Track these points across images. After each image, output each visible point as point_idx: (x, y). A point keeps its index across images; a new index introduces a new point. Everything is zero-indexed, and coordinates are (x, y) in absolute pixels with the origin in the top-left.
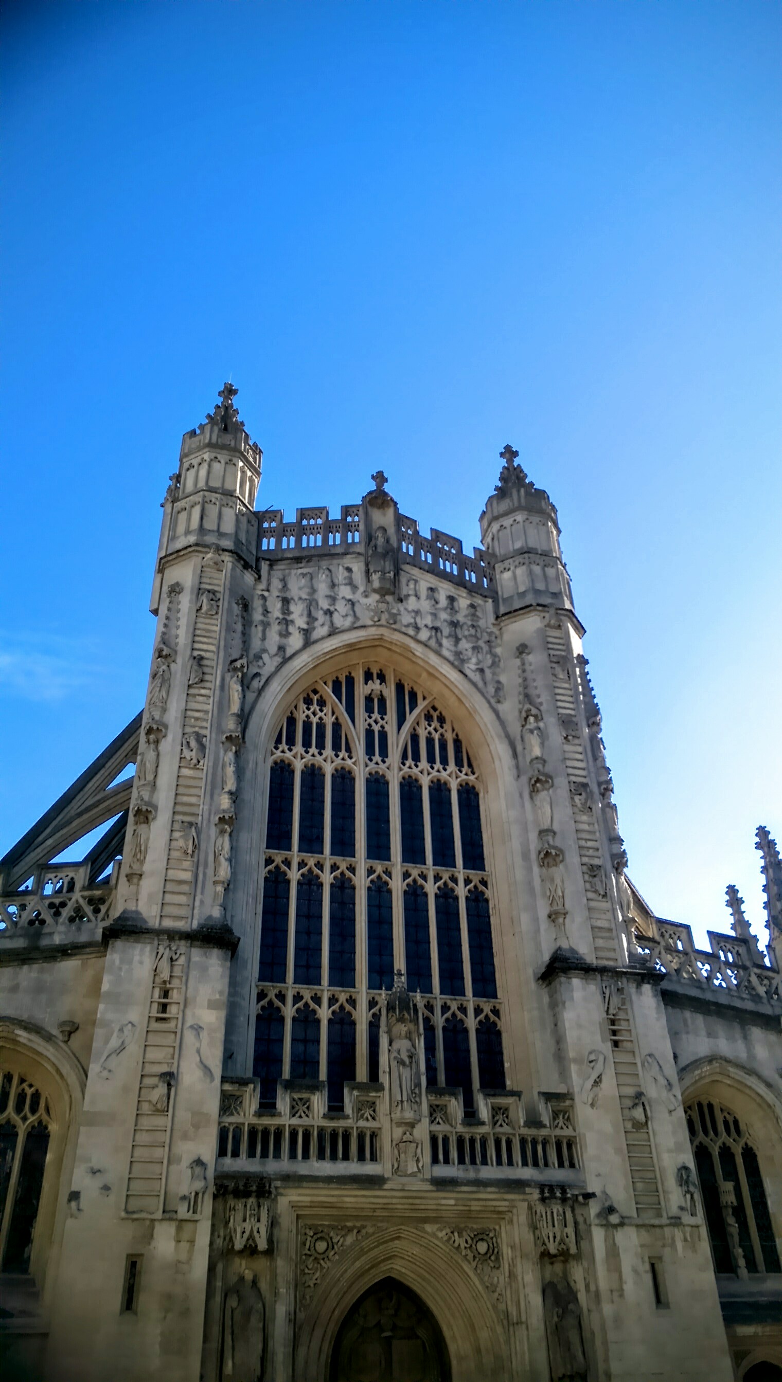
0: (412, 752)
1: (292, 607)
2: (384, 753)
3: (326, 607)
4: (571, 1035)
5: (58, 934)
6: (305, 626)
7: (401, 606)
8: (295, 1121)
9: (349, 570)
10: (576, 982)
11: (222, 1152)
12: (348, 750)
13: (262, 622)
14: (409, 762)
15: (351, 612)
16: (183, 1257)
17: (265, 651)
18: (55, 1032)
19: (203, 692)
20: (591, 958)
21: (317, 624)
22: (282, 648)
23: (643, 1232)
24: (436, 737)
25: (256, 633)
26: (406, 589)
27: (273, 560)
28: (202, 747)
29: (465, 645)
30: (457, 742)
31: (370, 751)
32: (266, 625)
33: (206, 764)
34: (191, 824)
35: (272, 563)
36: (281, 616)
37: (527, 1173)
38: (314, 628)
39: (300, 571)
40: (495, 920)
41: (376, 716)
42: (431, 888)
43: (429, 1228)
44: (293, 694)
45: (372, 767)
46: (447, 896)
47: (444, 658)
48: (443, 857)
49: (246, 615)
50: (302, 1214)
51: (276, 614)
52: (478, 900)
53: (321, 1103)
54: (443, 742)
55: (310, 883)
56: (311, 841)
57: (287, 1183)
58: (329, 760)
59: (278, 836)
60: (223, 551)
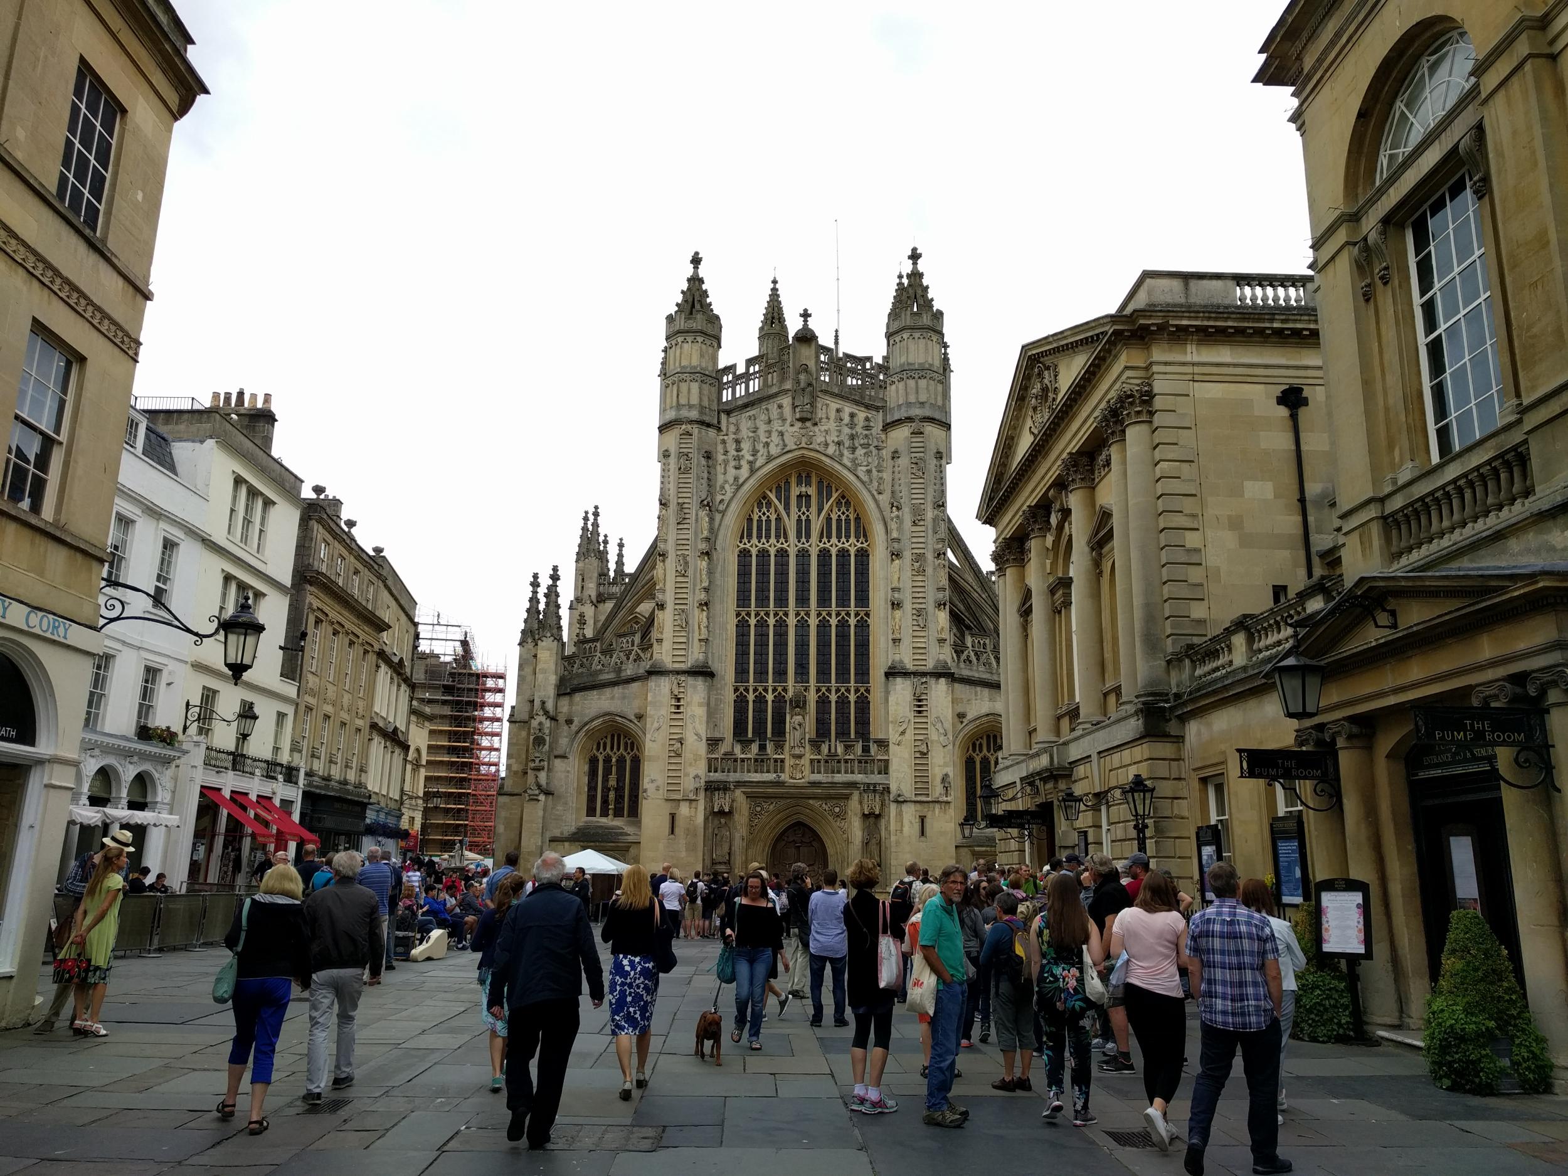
0: (826, 533)
1: (743, 445)
2: (808, 536)
3: (765, 440)
4: (892, 708)
5: (629, 670)
6: (751, 458)
7: (816, 429)
8: (743, 756)
9: (780, 407)
10: (899, 680)
11: (710, 771)
12: (786, 537)
13: (724, 460)
14: (825, 539)
15: (781, 442)
16: (692, 814)
17: (726, 482)
18: (632, 718)
19: (686, 526)
20: (910, 666)
21: (759, 454)
22: (736, 479)
23: (918, 805)
24: (843, 517)
25: (720, 469)
26: (820, 414)
27: (729, 410)
28: (686, 563)
29: (860, 452)
30: (858, 519)
31: (799, 537)
32: (726, 462)
33: (690, 572)
34: (683, 611)
35: (728, 413)
36: (735, 453)
37: (859, 777)
38: (757, 459)
39: (748, 414)
40: (871, 639)
41: (804, 509)
42: (834, 621)
43: (811, 802)
44: (748, 505)
45: (800, 545)
46: (843, 625)
47: (844, 466)
48: (843, 601)
49: (710, 462)
50: (749, 796)
51: (733, 452)
52: (863, 626)
53: (755, 748)
54: (848, 521)
55: (762, 624)
56: (762, 600)
57: (739, 784)
58: (772, 546)
59: (743, 599)
60: (691, 422)
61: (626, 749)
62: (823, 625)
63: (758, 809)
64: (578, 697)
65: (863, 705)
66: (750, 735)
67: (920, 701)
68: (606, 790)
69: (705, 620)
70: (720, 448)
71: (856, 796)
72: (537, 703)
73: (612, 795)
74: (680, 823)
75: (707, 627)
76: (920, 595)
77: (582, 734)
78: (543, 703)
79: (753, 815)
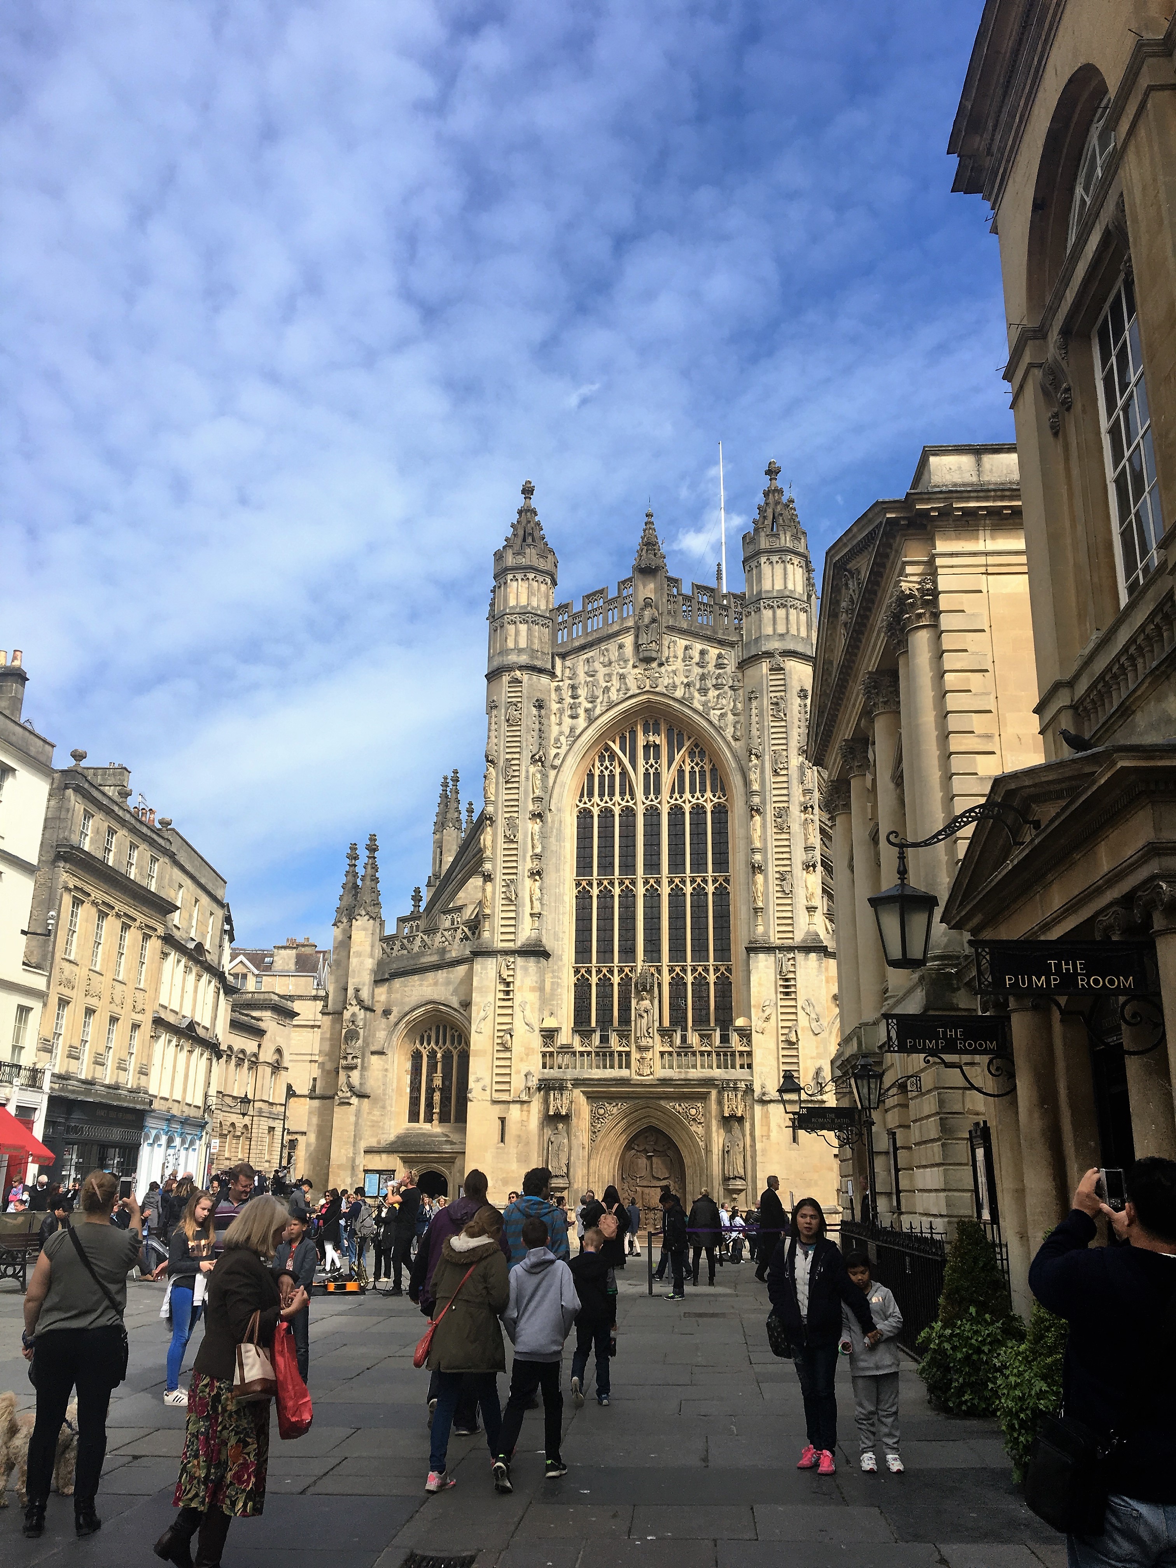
0: (677, 787)
1: (580, 692)
2: (657, 792)
3: (605, 685)
4: (754, 990)
5: (455, 951)
6: (589, 706)
7: (663, 669)
8: (582, 1049)
9: (621, 647)
10: (761, 956)
11: (544, 1067)
12: (632, 794)
13: (559, 709)
14: (676, 795)
15: (623, 686)
16: (525, 1118)
17: (561, 733)
18: (458, 1007)
19: (514, 785)
20: (775, 939)
21: (599, 701)
22: (572, 729)
24: (697, 769)
25: (553, 719)
27: (564, 653)
28: (515, 827)
29: (713, 693)
30: (714, 770)
31: (647, 793)
32: (561, 711)
33: (520, 836)
34: (512, 881)
35: (563, 656)
36: (572, 701)
37: (717, 1073)
38: (595, 707)
39: (585, 656)
40: (731, 908)
41: (652, 761)
42: (688, 889)
43: (663, 1103)
44: (588, 759)
45: (648, 803)
46: (699, 893)
47: (695, 711)
48: (699, 865)
49: (543, 712)
50: (590, 1097)
51: (569, 700)
52: (722, 894)
53: (596, 1039)
54: (702, 773)
55: (606, 896)
56: (606, 867)
57: (578, 1083)
58: (617, 806)
59: (583, 865)
60: (521, 668)
61: (452, 1043)
62: (677, 895)
63: (602, 1111)
64: (397, 983)
65: (724, 986)
66: (593, 1024)
67: (787, 980)
68: (430, 1091)
69: (538, 891)
70: (554, 696)
71: (714, 1093)
72: (351, 991)
73: (437, 1096)
74: (512, 1128)
75: (540, 900)
76: (785, 856)
77: (402, 1025)
78: (357, 990)
79: (595, 1118)
